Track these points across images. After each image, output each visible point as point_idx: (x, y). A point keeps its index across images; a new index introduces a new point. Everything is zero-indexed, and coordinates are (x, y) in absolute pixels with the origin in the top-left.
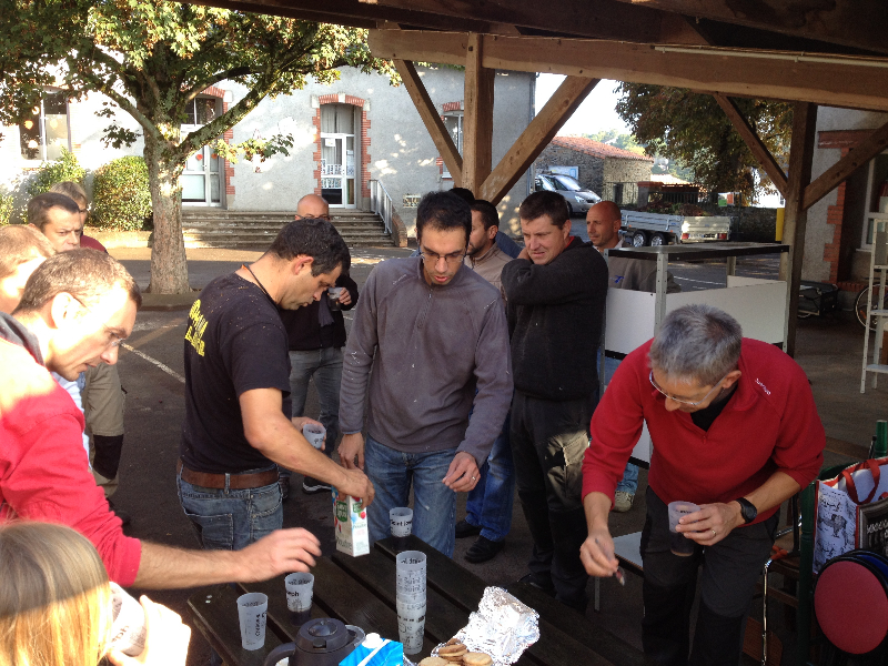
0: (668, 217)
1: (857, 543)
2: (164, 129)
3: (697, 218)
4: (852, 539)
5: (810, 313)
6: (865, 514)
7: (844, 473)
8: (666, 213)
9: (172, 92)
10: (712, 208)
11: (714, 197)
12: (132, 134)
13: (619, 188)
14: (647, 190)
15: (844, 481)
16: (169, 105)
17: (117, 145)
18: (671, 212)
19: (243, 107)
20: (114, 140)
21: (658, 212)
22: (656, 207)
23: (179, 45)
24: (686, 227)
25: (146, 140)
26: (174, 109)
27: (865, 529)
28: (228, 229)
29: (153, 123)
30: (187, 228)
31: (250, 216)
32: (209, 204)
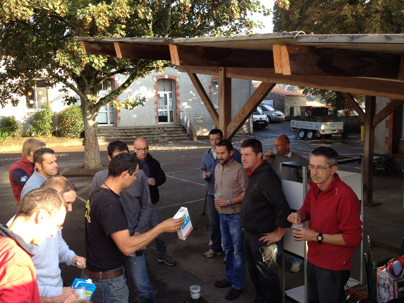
0: (315, 123)
1: (394, 296)
2: (89, 97)
3: (328, 123)
4: (392, 294)
5: (380, 169)
6: (398, 283)
7: (388, 263)
8: (314, 121)
9: (93, 81)
10: (335, 118)
11: (336, 112)
12: (75, 99)
13: (292, 109)
14: (304, 110)
15: (388, 267)
16: (92, 87)
17: (69, 104)
18: (316, 121)
19: (124, 87)
20: (67, 102)
21: (310, 121)
22: (308, 119)
23: (96, 65)
24: (323, 127)
25: (82, 102)
26: (93, 88)
27: (398, 290)
28: (117, 136)
29: (84, 94)
30: (100, 136)
31: (127, 129)
32: (109, 125)
